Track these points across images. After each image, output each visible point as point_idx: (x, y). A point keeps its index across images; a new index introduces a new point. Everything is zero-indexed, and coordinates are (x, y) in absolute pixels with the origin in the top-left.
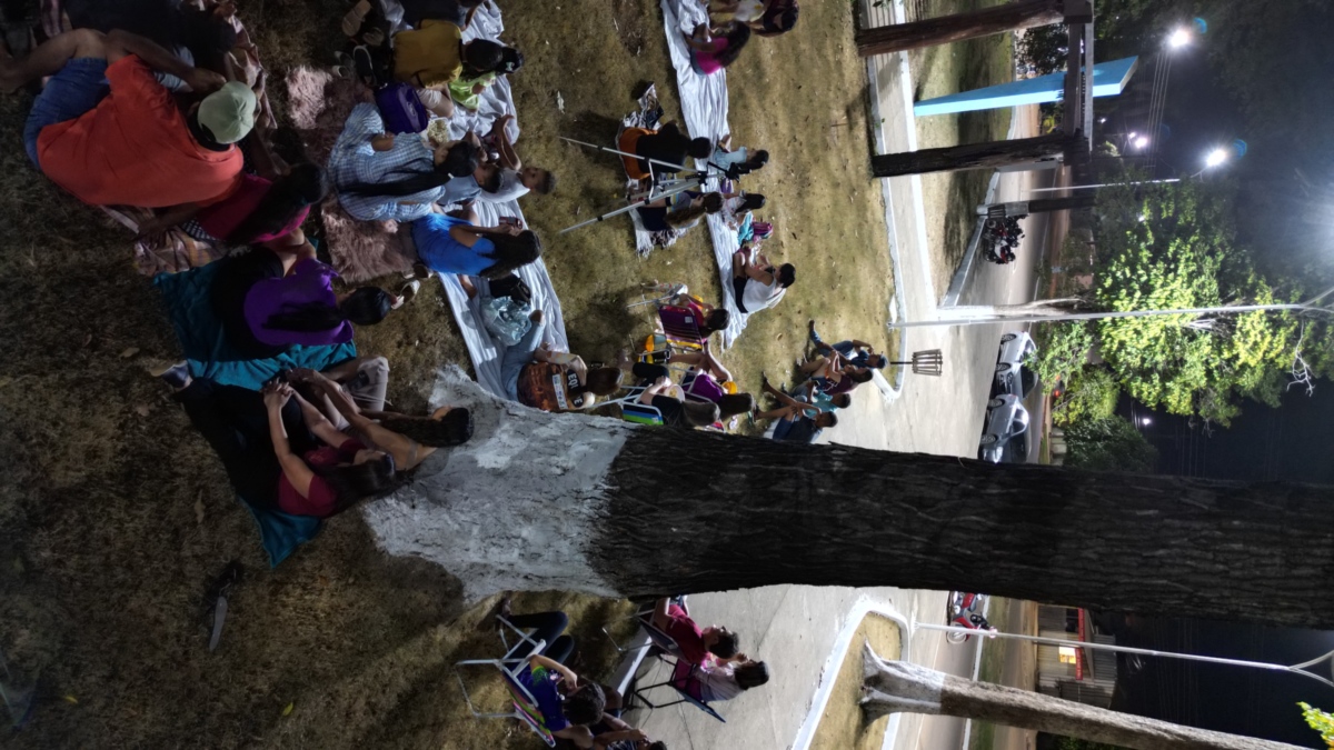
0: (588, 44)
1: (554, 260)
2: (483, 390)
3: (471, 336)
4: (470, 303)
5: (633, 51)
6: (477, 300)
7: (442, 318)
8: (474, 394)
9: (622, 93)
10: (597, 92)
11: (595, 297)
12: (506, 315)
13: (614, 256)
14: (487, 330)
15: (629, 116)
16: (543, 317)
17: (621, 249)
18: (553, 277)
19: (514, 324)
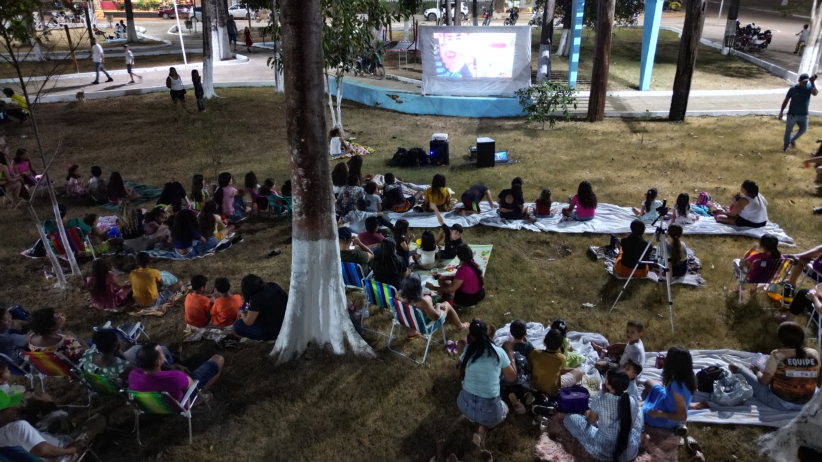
0: (559, 279)
1: (692, 343)
2: (787, 427)
3: (738, 418)
4: (713, 410)
5: (568, 253)
6: (710, 404)
7: (719, 432)
8: (789, 434)
9: (591, 267)
10: (588, 281)
11: (727, 323)
12: (728, 389)
13: (698, 302)
14: (736, 405)
15: (606, 266)
16: (735, 364)
17: (695, 296)
18: (705, 348)
19: (737, 385)
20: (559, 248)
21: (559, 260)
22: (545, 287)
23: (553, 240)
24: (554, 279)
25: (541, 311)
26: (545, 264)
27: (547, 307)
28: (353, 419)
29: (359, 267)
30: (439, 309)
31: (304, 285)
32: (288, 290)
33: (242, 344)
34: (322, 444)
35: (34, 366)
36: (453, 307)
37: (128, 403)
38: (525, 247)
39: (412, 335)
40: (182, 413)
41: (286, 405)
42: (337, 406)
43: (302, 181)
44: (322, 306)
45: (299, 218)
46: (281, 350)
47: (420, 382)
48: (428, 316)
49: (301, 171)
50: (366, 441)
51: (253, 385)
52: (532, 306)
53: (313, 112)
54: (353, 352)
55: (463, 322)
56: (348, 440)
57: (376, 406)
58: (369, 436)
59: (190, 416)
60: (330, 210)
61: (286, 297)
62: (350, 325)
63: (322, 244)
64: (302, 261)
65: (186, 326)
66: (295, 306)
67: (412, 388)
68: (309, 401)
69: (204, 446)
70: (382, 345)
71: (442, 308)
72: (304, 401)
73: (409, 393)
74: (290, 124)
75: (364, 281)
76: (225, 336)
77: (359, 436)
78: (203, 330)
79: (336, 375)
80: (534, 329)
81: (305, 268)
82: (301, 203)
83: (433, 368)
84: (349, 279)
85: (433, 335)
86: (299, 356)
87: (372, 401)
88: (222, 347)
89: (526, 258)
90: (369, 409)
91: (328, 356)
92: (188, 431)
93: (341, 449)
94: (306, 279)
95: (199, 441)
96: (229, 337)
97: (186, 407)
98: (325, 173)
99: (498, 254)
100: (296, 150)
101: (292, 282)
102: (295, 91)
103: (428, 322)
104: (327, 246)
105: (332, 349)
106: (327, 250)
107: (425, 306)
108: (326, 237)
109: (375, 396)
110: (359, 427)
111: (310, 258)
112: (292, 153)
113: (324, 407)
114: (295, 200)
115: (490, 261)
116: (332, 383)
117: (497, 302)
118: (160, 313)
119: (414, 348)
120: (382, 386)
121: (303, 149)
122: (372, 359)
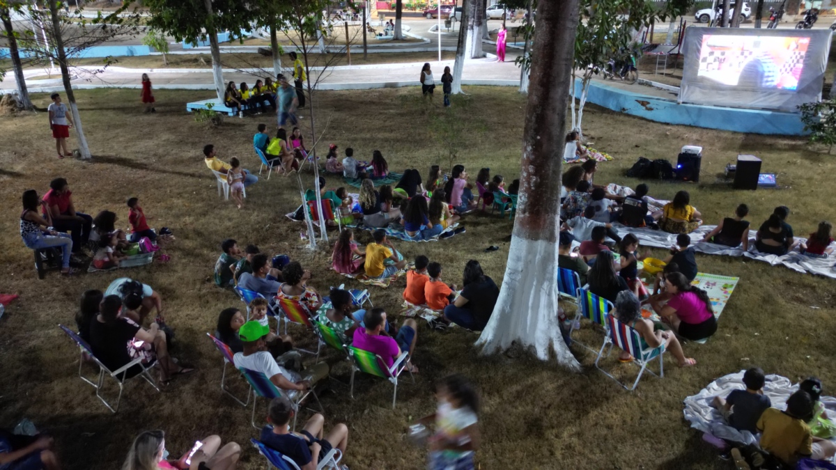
0: (822, 332)
20: (828, 296)
21: (825, 310)
22: (800, 337)
23: (821, 285)
24: (815, 330)
25: (791, 365)
26: (805, 311)
27: (798, 362)
28: (548, 428)
29: (576, 276)
30: (660, 337)
31: (517, 283)
32: (500, 286)
33: (451, 328)
34: (512, 444)
35: (282, 310)
36: (677, 337)
37: (348, 358)
38: (782, 287)
39: (624, 357)
40: (390, 379)
41: (483, 396)
42: (534, 410)
43: (531, 179)
44: (532, 307)
45: (522, 216)
46: (486, 342)
47: (626, 409)
48: (646, 341)
49: (531, 169)
50: (558, 454)
51: (455, 369)
52: (779, 357)
53: (554, 110)
54: (557, 360)
55: (687, 357)
56: (540, 447)
57: (573, 421)
58: (562, 449)
59: (396, 383)
60: (555, 212)
61: (497, 292)
62: (557, 333)
63: (541, 245)
64: (518, 259)
65: (404, 301)
66: (505, 302)
67: (616, 413)
68: (506, 399)
69: (405, 414)
70: (588, 361)
71: (664, 336)
72: (501, 397)
73: (612, 417)
74: (528, 120)
75: (579, 290)
76: (435, 318)
77: (551, 445)
78: (418, 308)
79: (537, 380)
80: (778, 383)
81: (520, 266)
82: (526, 200)
83: (644, 399)
84: (563, 286)
85: (649, 363)
86: (502, 352)
87: (570, 415)
88: (432, 327)
89: (781, 301)
90: (566, 422)
91: (530, 359)
92: (392, 397)
93: (531, 454)
94: (519, 277)
95: (400, 409)
96: (439, 319)
97: (394, 373)
98: (556, 173)
99: (745, 290)
100: (530, 147)
101: (506, 278)
102: (539, 87)
103: (645, 347)
104: (546, 247)
105: (536, 352)
106: (545, 252)
107: (644, 329)
108: (547, 239)
109: (574, 411)
110: (553, 437)
111: (526, 257)
112: (526, 150)
113: (520, 408)
114: (520, 197)
115: (732, 296)
116: (531, 386)
117: (734, 343)
118: (385, 285)
119: (625, 372)
120: (583, 402)
121: (537, 147)
122: (576, 373)
